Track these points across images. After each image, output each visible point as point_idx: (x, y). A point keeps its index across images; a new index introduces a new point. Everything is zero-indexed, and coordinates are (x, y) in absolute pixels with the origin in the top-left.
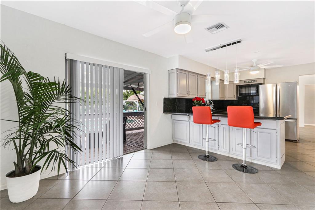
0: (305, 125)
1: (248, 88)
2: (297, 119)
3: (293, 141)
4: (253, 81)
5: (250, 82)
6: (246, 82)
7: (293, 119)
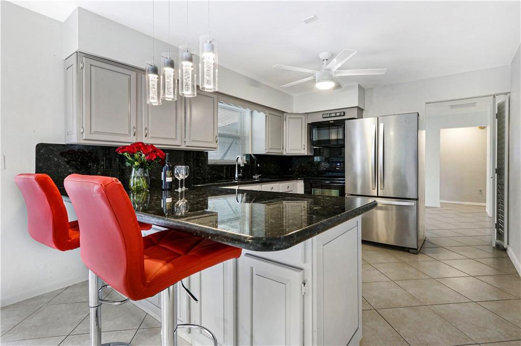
0: (441, 203)
1: (329, 129)
2: (417, 199)
3: (411, 250)
4: (338, 114)
5: (333, 115)
6: (326, 116)
7: (410, 199)
